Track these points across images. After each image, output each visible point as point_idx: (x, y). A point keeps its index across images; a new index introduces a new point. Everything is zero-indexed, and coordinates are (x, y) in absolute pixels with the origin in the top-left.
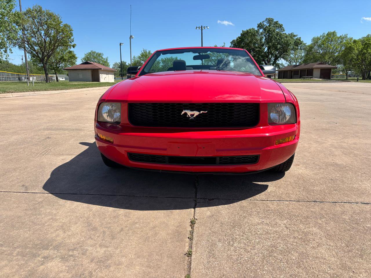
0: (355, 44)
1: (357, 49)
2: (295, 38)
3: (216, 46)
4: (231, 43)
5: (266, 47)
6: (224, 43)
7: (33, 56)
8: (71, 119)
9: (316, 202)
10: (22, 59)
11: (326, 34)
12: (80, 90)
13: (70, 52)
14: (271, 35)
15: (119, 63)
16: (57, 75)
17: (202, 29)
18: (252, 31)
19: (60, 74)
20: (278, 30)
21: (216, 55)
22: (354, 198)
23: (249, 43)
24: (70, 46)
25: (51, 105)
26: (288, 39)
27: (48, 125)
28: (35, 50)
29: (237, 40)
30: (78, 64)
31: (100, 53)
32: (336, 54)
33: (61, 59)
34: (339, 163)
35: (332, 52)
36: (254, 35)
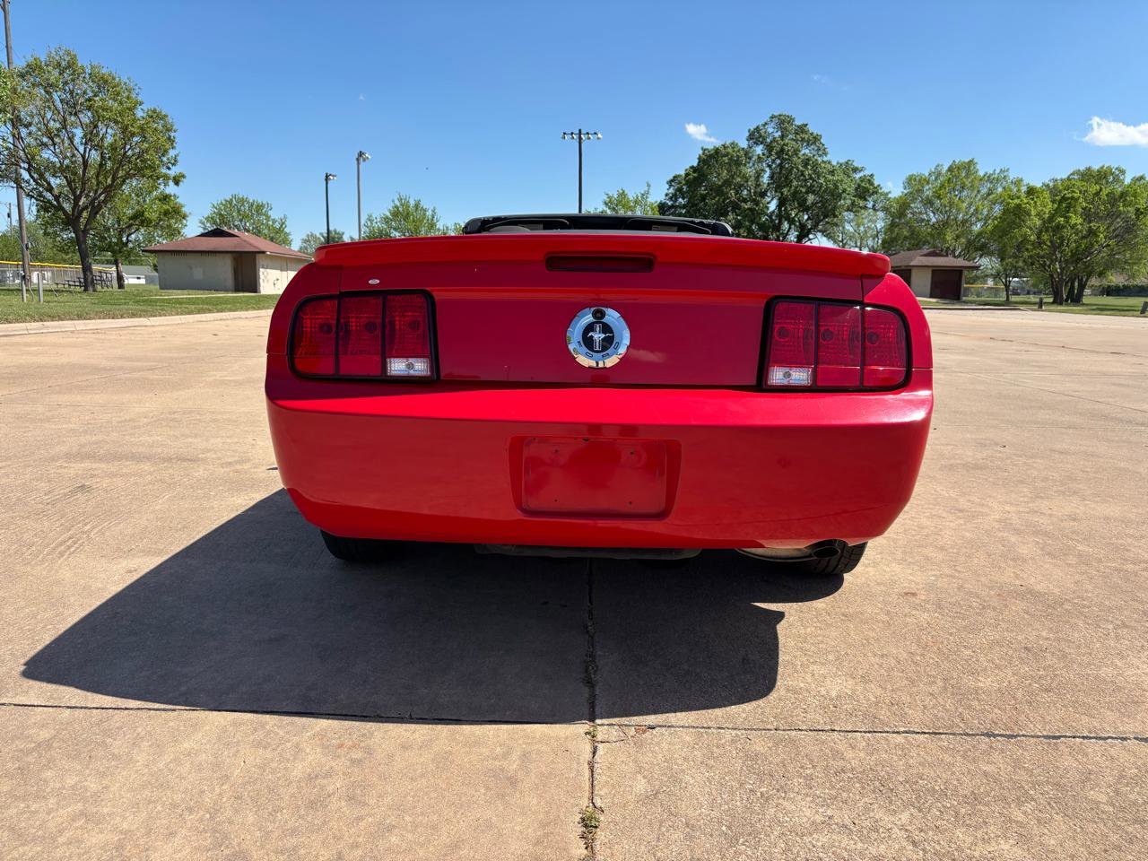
0: (1033, 199)
1: (1038, 214)
2: (858, 176)
3: (624, 192)
4: (668, 184)
5: (772, 200)
6: (649, 186)
7: (45, 207)
8: (163, 420)
9: (995, 736)
10: (9, 215)
11: (946, 168)
12: (196, 319)
13: (165, 198)
14: (787, 166)
15: (321, 234)
16: (121, 268)
17: (580, 139)
18: (730, 150)
19: (130, 263)
20: (807, 151)
22: (1110, 721)
23: (723, 185)
24: (166, 177)
25: (96, 369)
26: (836, 178)
27: (83, 440)
28: (50, 189)
29: (687, 175)
30: (189, 236)
31: (260, 201)
32: (977, 228)
33: (134, 217)
34: (1038, 588)
35: (964, 222)
36: (738, 163)
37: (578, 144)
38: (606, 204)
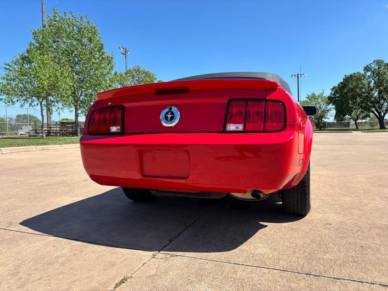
3: (314, 93)
4: (331, 90)
5: (376, 91)
6: (323, 90)
14: (381, 79)
17: (298, 77)
18: (356, 75)
21: (314, 103)
23: (354, 88)
29: (339, 85)
36: (360, 79)
37: (297, 79)
38: (307, 98)
